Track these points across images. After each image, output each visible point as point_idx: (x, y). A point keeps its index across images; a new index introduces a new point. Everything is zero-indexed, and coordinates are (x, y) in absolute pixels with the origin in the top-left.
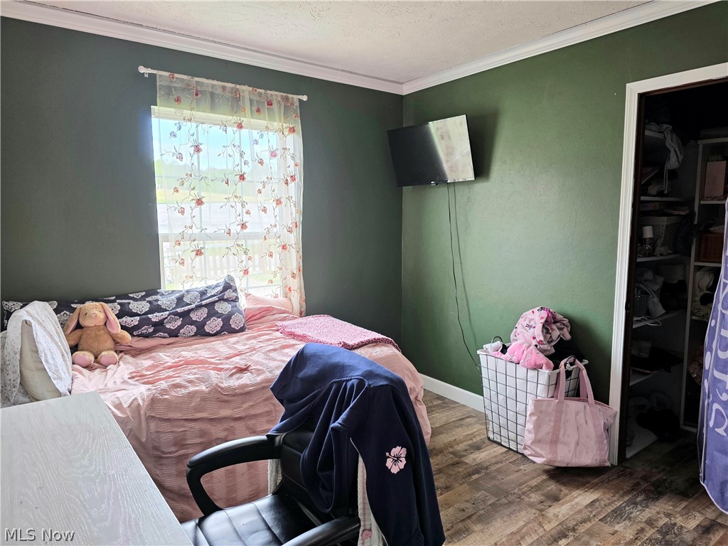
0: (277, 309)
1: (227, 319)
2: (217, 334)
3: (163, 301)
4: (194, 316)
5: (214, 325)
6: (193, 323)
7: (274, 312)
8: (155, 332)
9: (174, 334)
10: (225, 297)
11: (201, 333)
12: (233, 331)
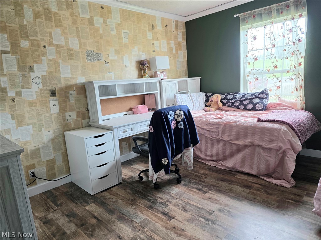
0: (284, 105)
1: (255, 105)
2: (251, 110)
3: (237, 96)
4: (244, 102)
5: (250, 106)
6: (243, 105)
7: (282, 106)
8: (232, 105)
9: (237, 107)
10: (259, 97)
11: (245, 109)
12: (257, 110)
